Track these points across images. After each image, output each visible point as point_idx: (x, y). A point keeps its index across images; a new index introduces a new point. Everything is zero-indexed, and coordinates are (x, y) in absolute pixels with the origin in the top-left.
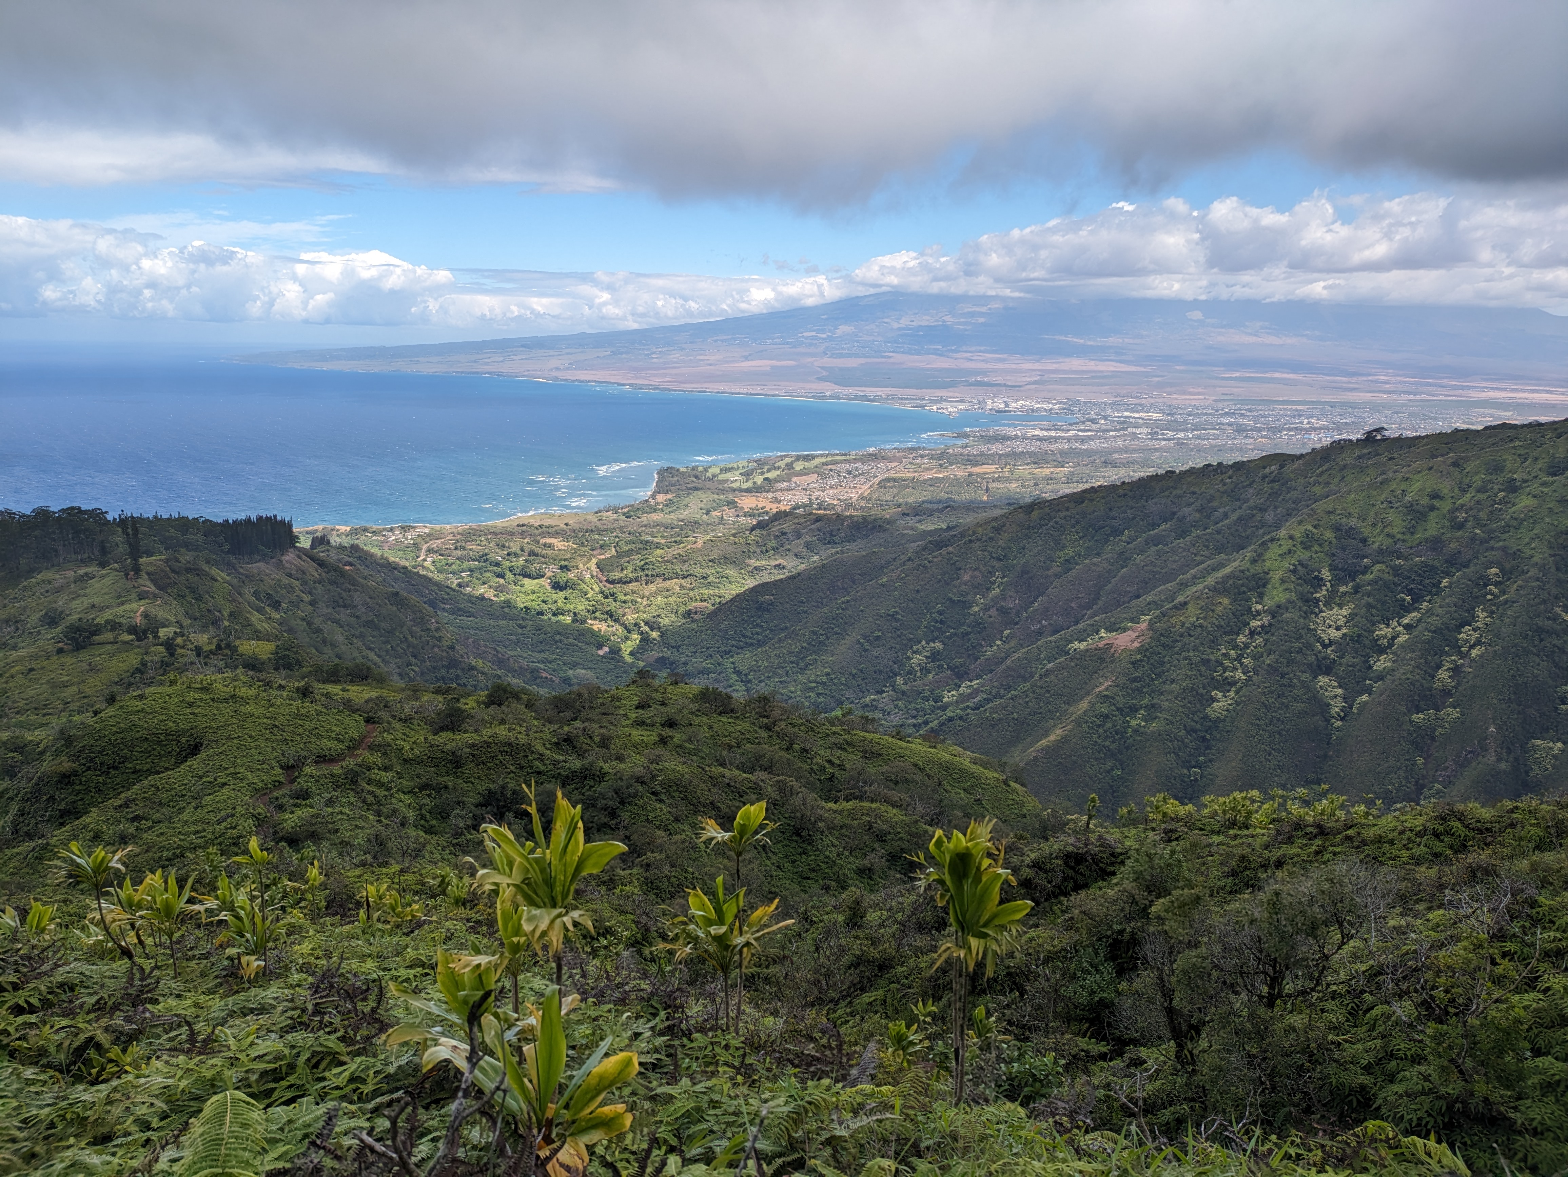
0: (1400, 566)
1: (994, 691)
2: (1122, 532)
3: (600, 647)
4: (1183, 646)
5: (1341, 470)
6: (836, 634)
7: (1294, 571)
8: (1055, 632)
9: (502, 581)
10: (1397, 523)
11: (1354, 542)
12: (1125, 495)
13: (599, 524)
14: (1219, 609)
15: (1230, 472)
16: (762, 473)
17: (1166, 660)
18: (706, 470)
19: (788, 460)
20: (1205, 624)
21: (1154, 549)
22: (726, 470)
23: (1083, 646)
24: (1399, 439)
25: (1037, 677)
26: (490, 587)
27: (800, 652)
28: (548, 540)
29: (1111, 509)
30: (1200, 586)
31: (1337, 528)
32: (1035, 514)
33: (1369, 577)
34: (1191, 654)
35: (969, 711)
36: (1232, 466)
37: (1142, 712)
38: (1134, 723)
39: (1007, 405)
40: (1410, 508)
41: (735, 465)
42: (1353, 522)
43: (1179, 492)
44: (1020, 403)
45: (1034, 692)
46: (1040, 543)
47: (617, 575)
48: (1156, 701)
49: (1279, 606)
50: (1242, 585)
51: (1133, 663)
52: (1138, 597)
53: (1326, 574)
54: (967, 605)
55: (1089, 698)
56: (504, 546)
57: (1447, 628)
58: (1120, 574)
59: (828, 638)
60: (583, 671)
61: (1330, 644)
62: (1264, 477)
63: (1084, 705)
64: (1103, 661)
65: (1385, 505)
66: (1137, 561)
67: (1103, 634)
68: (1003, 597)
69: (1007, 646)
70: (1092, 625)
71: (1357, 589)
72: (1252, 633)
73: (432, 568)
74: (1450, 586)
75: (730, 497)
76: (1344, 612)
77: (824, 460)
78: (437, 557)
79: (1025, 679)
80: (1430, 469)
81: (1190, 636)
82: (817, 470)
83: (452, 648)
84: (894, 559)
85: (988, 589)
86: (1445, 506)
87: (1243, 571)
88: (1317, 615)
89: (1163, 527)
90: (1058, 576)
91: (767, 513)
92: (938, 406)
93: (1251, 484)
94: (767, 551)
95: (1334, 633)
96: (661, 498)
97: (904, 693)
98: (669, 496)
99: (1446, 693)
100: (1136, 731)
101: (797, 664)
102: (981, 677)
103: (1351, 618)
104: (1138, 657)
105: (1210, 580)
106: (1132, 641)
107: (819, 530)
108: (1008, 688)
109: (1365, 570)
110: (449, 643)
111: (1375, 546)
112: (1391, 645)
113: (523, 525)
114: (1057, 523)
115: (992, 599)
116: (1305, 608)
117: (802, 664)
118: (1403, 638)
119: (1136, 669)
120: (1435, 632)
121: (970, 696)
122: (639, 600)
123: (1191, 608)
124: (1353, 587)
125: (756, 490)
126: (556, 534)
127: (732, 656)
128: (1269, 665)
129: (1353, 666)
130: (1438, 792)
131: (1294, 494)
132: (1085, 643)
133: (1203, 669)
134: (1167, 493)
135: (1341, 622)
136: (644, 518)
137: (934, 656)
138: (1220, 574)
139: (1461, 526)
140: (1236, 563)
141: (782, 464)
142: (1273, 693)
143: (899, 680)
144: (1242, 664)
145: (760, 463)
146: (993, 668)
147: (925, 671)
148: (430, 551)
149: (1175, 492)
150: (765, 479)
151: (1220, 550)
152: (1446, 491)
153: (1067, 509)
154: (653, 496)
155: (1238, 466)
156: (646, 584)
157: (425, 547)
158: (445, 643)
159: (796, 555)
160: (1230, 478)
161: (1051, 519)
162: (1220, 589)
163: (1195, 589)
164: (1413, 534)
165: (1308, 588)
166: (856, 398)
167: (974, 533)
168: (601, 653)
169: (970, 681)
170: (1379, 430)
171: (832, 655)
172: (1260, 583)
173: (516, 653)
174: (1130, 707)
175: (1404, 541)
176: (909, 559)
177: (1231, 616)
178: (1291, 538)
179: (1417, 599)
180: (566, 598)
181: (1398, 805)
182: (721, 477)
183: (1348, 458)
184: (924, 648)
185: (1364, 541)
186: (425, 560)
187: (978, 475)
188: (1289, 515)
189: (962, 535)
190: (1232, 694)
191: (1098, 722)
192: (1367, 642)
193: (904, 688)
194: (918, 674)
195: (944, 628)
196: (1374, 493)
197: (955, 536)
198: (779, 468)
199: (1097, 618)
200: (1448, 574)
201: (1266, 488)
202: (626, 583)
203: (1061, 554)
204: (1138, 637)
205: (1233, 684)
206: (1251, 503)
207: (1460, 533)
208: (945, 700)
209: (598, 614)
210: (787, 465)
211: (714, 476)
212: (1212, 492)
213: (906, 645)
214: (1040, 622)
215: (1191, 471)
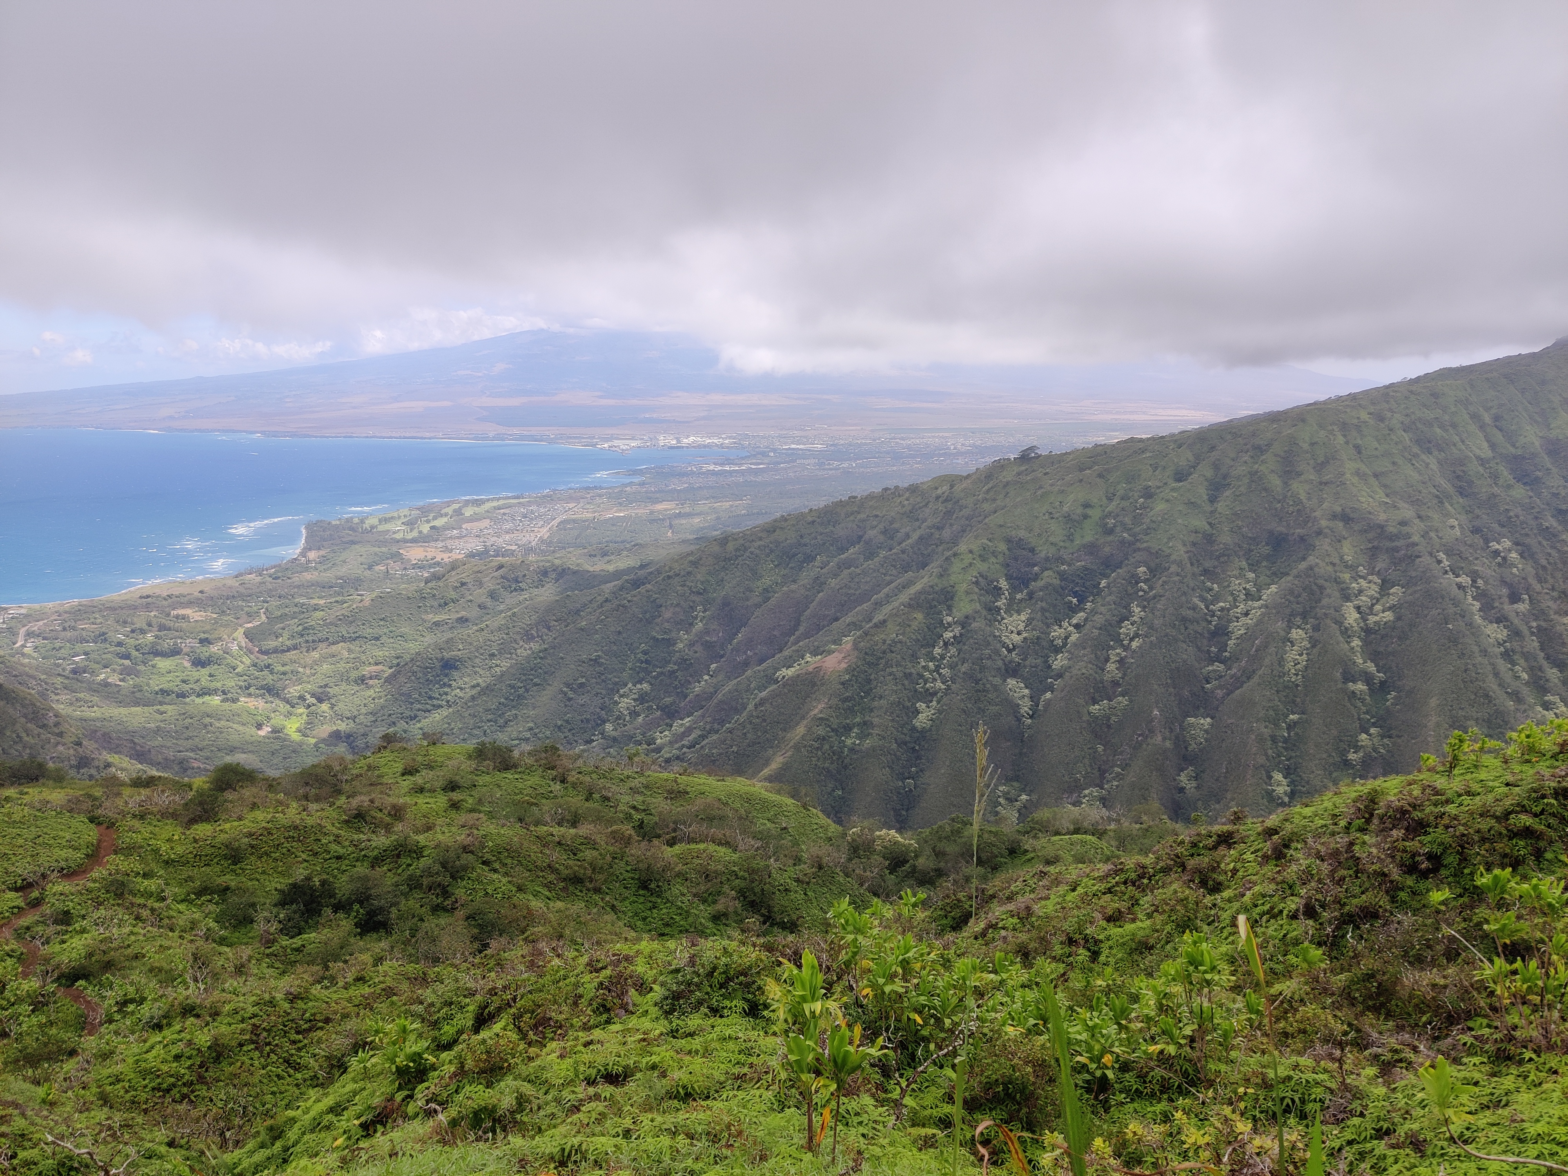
0: (1065, 571)
1: (708, 727)
2: (814, 558)
3: (259, 726)
4: (887, 663)
5: (1005, 486)
6: (536, 685)
7: (977, 583)
8: (761, 661)
9: (127, 662)
10: (1057, 531)
11: (1024, 553)
12: (813, 522)
13: (242, 590)
14: (915, 625)
15: (907, 494)
16: (428, 521)
17: (872, 677)
18: (362, 521)
19: (456, 506)
20: (904, 639)
21: (846, 572)
22: (386, 520)
23: (790, 672)
24: (1049, 456)
25: (751, 707)
26: (114, 671)
27: (498, 709)
28: (181, 612)
29: (801, 537)
30: (896, 604)
31: (1009, 541)
32: (731, 546)
33: (1040, 583)
34: (894, 670)
35: (685, 750)
36: (907, 489)
37: (855, 730)
38: (849, 742)
39: (679, 441)
40: (1068, 518)
41: (395, 514)
42: (1022, 534)
43: (862, 516)
44: (692, 439)
45: (751, 723)
46: (738, 574)
47: (272, 644)
48: (867, 718)
49: (967, 617)
50: (933, 600)
51: (843, 684)
52: (837, 619)
53: (1003, 584)
54: (670, 643)
55: (805, 722)
56: (125, 622)
57: (1110, 624)
58: (817, 599)
59: (527, 691)
60: (244, 756)
61: (1014, 648)
62: (938, 498)
63: (801, 730)
64: (814, 684)
65: (1047, 517)
66: (833, 585)
67: (808, 657)
68: (707, 632)
69: (714, 680)
70: (798, 651)
71: (1031, 596)
72: (946, 644)
73: (35, 655)
74: (1108, 586)
75: (394, 549)
76: (1023, 617)
77: (495, 504)
78: (39, 642)
79: (737, 711)
80: (1081, 481)
81: (892, 652)
82: (487, 515)
83: (79, 744)
84: (590, 602)
85: (691, 624)
86: (1095, 514)
87: (932, 587)
88: (1000, 622)
89: (851, 551)
90: (758, 606)
91: (438, 564)
92: (610, 444)
93: (927, 504)
94: (446, 604)
95: (1016, 638)
96: (312, 555)
97: (615, 739)
98: (322, 553)
99: (1115, 684)
100: (852, 750)
101: (496, 722)
102: (692, 715)
103: (1029, 622)
104: (847, 677)
105: (904, 597)
106: (840, 662)
107: (502, 577)
108: (722, 723)
109: (1036, 577)
110: (74, 739)
111: (1043, 555)
112: (1065, 645)
113: (148, 597)
114: (752, 553)
115: (696, 635)
116: (989, 617)
117: (501, 721)
118: (1074, 638)
119: (846, 689)
120: (1100, 629)
121: (684, 735)
122: (301, 670)
123: (890, 625)
124: (1028, 594)
125: (422, 540)
126: (190, 604)
127: (419, 721)
128: (964, 673)
129: (1036, 667)
130: (1118, 774)
131: (965, 512)
132: (793, 669)
133: (906, 682)
134: (852, 518)
135: (1021, 627)
136: (296, 579)
137: (642, 698)
138: (913, 590)
139: (1110, 532)
140: (923, 581)
141: (450, 510)
142: (970, 698)
143: (609, 727)
144: (940, 674)
145: (424, 511)
146: (703, 703)
147: (634, 714)
148: (29, 635)
149: (859, 517)
150: (432, 528)
151: (906, 568)
152: (1095, 501)
153: (761, 539)
154: (303, 554)
155: (913, 489)
156: (307, 651)
157: (23, 631)
158: (69, 739)
159: (479, 606)
160: (907, 500)
161: (746, 549)
162: (914, 604)
163: (891, 607)
164: (1072, 541)
165: (990, 598)
166: (522, 438)
167: (671, 569)
168: (262, 733)
169: (682, 719)
170: (1032, 449)
171: (534, 708)
172: (947, 597)
173: (157, 743)
174: (844, 727)
175: (1065, 548)
176: (607, 600)
177: (926, 630)
178: (971, 552)
179: (1082, 600)
180: (211, 675)
181: (1087, 792)
182: (381, 528)
183: (1008, 476)
184: (631, 690)
185: (1032, 550)
186: (23, 646)
187: (659, 512)
188: (964, 531)
189: (659, 572)
190: (934, 703)
191: (816, 745)
192: (1044, 643)
193: (614, 734)
194: (628, 718)
195: (650, 668)
196: (1037, 506)
197: (651, 573)
198: (446, 515)
199: (801, 644)
200: (1106, 576)
201: (941, 507)
202: (283, 651)
203: (759, 583)
204: (844, 658)
205: (935, 694)
206: (929, 523)
207: (1110, 538)
208: (659, 741)
209: (252, 690)
210: (455, 511)
211: (372, 527)
212: (893, 514)
213: (612, 690)
214: (745, 653)
215: (871, 497)
